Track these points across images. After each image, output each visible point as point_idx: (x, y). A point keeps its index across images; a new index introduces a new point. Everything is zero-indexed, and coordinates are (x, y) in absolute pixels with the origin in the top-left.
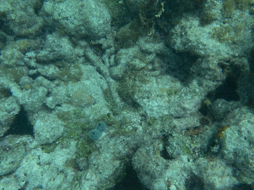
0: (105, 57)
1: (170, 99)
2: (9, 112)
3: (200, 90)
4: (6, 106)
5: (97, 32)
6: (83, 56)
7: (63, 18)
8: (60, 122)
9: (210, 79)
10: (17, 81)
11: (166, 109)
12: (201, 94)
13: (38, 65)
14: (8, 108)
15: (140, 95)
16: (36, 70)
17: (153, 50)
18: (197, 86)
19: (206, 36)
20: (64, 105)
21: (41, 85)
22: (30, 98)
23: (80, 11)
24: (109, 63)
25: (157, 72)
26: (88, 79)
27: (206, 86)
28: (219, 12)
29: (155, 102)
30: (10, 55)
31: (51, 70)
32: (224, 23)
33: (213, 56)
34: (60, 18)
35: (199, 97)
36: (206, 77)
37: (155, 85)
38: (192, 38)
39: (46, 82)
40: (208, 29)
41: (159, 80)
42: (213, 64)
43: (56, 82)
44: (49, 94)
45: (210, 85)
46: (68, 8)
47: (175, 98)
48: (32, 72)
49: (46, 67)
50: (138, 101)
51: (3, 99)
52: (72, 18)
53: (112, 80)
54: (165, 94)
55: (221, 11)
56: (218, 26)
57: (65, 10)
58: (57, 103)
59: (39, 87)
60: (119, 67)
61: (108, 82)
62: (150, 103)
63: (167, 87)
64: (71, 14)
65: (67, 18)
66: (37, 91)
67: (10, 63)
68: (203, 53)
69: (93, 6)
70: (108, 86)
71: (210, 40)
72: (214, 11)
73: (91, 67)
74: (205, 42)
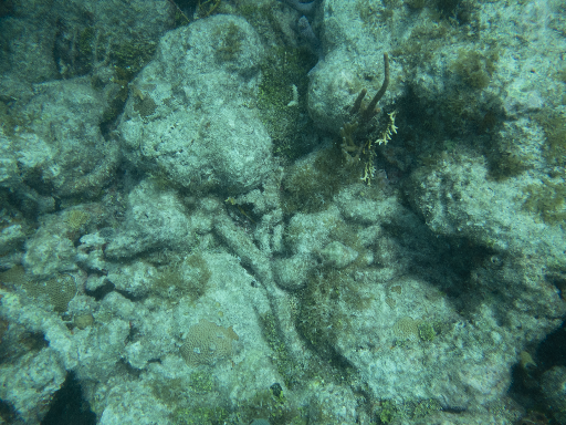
0: (261, 232)
1: (427, 351)
2: (41, 388)
3: (504, 338)
4: (34, 374)
5: (241, 180)
6: (209, 232)
7: (166, 154)
8: (159, 406)
9: (528, 312)
10: (60, 310)
11: (419, 383)
12: (508, 349)
13: (108, 265)
14: (38, 379)
15: (351, 338)
16: (103, 278)
17: (373, 217)
18: (494, 323)
19: (507, 204)
20: (168, 359)
21: (116, 315)
22: (90, 350)
23: (203, 136)
24: (271, 246)
25: (387, 273)
26: (223, 286)
27: (520, 328)
28: (537, 151)
29: (388, 361)
30: (46, 252)
31: (139, 275)
32: (552, 175)
33: (530, 257)
34: (158, 153)
35: (504, 357)
36: (518, 305)
37: (385, 308)
38: (474, 211)
39: (127, 306)
40: (510, 188)
41: (394, 295)
42: (534, 276)
43: (149, 302)
44: (133, 334)
45: (530, 326)
46: (176, 130)
47: (438, 351)
48: (95, 283)
49: (127, 270)
50: (347, 355)
51: (26, 357)
52: (186, 153)
53: (279, 292)
54: (413, 337)
55: (542, 148)
56: (537, 182)
57: (169, 135)
58: (151, 356)
59: (110, 319)
60: (295, 262)
61: (270, 297)
62: (378, 362)
63: (415, 316)
64: (183, 144)
65: (173, 154)
66: (107, 331)
67: (47, 272)
68: (503, 245)
69: (232, 124)
70: (271, 306)
71: (519, 216)
72: (524, 150)
73: (229, 257)
74: (506, 222)
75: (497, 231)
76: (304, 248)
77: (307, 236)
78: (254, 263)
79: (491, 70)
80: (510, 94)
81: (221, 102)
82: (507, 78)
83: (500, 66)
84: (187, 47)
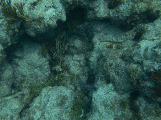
84: (48, 101)
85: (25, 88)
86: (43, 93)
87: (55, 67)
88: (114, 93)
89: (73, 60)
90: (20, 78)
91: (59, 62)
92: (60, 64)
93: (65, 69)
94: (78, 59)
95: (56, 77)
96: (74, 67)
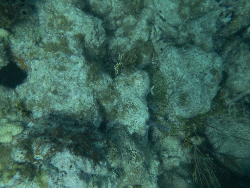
0: (159, 33)
6: (180, 31)
7: (203, 54)
16: (220, 3)
17: (118, 38)
19: (77, 23)
25: (112, 15)
28: (70, 42)
31: (207, 5)
32: (63, 34)
40: (77, 30)
41: (109, 4)
52: (195, 55)
55: (68, 42)
60: (147, 17)
61: (154, 5)
71: (73, 19)
72: (75, 42)
73: (171, 22)
74: (77, 17)
75: (80, 14)
76: (144, 21)
77: (143, 27)
78: (161, 20)
79: (89, 75)
80: (82, 61)
81: (183, 77)
82: (82, 70)
83: (85, 75)
84: (201, 96)
85: (232, 106)
86: (209, 104)
87: (203, 142)
88: (126, 123)
89: (179, 158)
90: (245, 119)
91: (199, 150)
92: (196, 148)
93: (186, 141)
94: (171, 160)
95: (195, 127)
96: (175, 147)
